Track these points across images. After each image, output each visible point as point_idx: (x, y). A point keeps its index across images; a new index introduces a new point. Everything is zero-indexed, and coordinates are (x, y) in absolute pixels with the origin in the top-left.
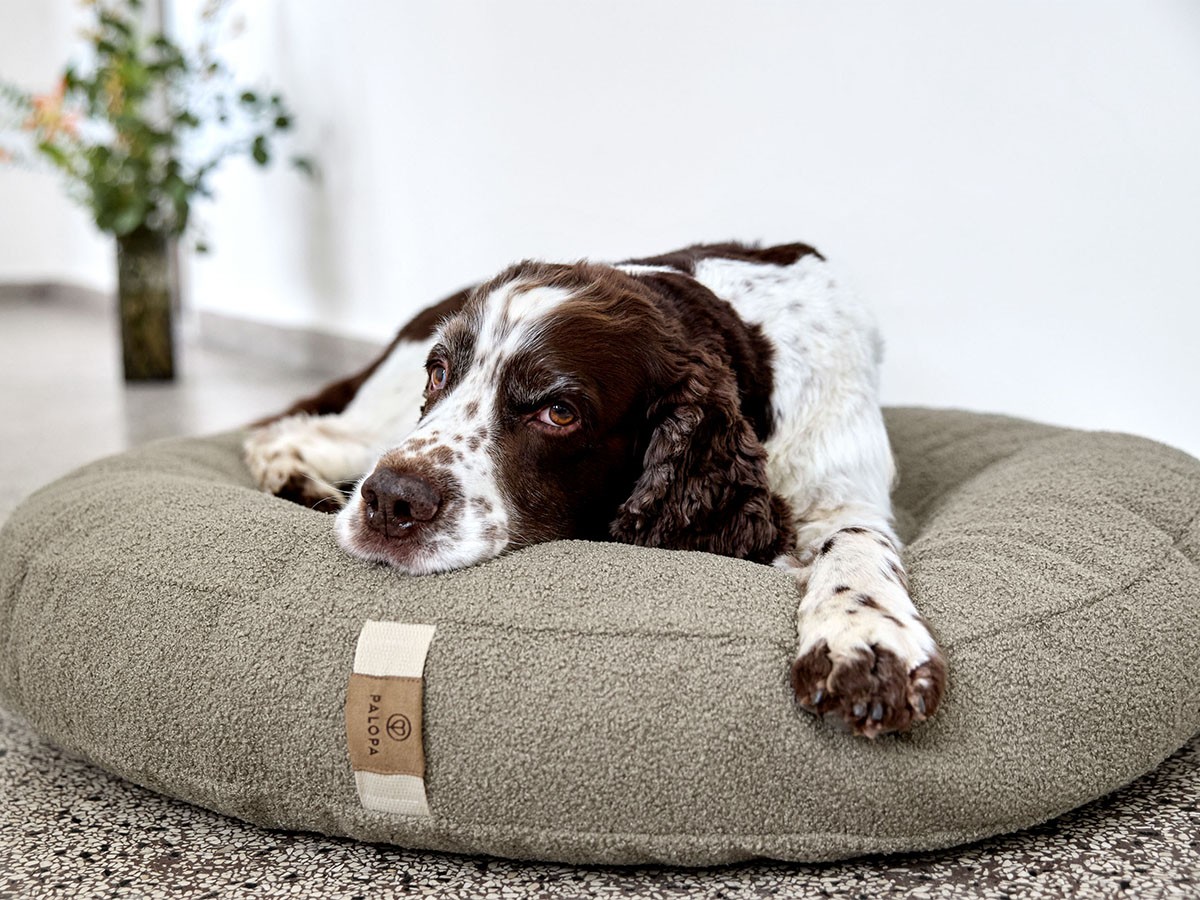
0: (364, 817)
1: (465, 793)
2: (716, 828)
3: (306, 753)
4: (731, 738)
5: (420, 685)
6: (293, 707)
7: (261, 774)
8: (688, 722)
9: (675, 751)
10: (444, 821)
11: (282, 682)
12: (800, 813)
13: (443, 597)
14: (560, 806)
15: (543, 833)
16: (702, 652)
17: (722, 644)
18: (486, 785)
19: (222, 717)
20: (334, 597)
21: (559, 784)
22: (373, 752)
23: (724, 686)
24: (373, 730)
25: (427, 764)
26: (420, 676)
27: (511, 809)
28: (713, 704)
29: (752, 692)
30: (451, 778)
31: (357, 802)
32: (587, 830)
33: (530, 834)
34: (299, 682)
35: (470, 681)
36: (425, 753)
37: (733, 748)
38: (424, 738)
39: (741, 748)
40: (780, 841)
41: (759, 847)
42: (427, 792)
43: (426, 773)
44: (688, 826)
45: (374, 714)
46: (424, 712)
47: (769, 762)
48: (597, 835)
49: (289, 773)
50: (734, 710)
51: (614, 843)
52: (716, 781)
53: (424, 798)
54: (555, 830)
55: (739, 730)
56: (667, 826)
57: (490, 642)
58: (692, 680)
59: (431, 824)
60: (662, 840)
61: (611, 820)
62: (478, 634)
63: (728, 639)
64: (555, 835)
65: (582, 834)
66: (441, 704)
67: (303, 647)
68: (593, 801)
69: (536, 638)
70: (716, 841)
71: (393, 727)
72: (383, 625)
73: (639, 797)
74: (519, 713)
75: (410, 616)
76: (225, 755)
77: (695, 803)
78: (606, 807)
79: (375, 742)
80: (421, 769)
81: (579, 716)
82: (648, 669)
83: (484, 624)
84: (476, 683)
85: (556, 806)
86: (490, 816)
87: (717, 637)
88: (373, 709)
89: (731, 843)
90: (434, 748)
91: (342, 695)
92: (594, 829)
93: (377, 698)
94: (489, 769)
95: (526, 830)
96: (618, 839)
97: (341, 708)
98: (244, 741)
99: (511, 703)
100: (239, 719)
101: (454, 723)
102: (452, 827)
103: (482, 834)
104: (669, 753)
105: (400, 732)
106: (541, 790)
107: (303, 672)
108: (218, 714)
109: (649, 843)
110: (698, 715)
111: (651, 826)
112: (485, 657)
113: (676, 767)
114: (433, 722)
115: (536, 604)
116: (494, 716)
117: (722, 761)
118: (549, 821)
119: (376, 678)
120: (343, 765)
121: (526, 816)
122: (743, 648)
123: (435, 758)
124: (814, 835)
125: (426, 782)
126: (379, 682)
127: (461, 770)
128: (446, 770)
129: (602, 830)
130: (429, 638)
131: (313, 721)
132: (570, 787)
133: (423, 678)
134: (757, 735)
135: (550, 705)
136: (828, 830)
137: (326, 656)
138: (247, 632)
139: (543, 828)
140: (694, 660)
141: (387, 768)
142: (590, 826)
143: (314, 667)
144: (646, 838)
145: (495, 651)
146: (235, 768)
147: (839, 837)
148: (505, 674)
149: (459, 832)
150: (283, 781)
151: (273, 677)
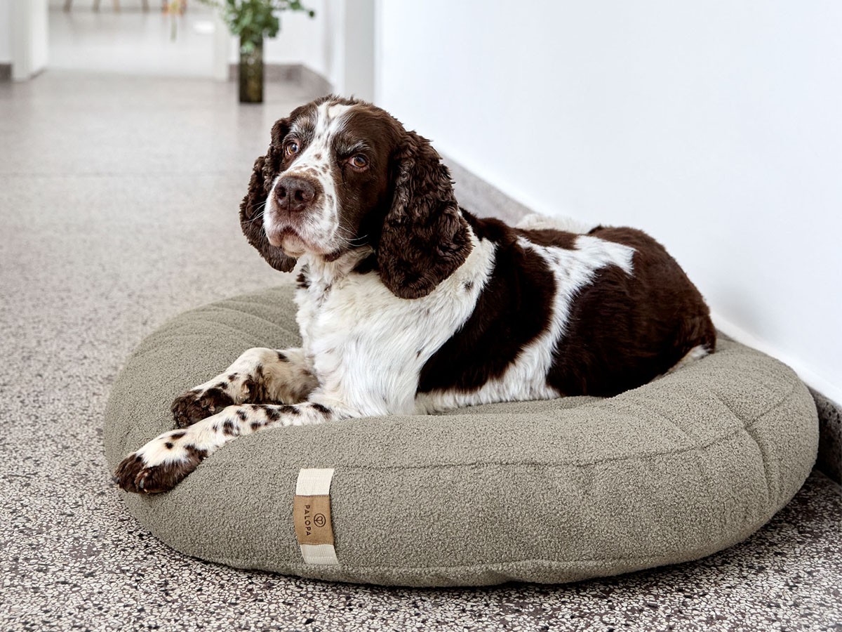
0: (307, 568)
1: (355, 551)
2: (479, 561)
3: (275, 539)
4: (480, 515)
5: (328, 498)
6: (267, 517)
7: (252, 554)
8: (459, 509)
9: (454, 524)
10: (346, 566)
11: (261, 505)
12: (519, 550)
13: (337, 453)
14: (401, 555)
15: (394, 570)
16: (462, 473)
17: (472, 468)
18: (364, 547)
19: (231, 527)
20: (285, 459)
21: (399, 544)
22: (308, 534)
23: (475, 490)
24: (308, 523)
25: (335, 538)
26: (328, 494)
27: (378, 558)
28: (470, 499)
29: (489, 492)
30: (347, 544)
31: (303, 561)
32: (416, 567)
33: (388, 570)
34: (269, 503)
35: (352, 495)
36: (334, 533)
37: (482, 520)
38: (332, 525)
39: (486, 519)
40: (510, 565)
41: (500, 569)
42: (336, 552)
43: (334, 543)
44: (464, 561)
45: (307, 515)
46: (331, 512)
47: (500, 525)
48: (420, 569)
49: (267, 551)
50: (481, 502)
51: (429, 572)
52: (475, 537)
53: (335, 555)
54: (400, 568)
55: (484, 511)
56: (454, 562)
57: (360, 475)
58: (459, 488)
59: (340, 568)
60: (452, 569)
61: (427, 561)
62: (355, 472)
63: (476, 465)
64: (400, 570)
65: (413, 569)
66: (339, 508)
67: (270, 485)
68: (417, 551)
69: (382, 472)
70: (479, 568)
71: (317, 520)
72: (310, 470)
73: (439, 548)
74: (377, 510)
75: (322, 465)
76: (233, 546)
77: (466, 549)
78: (423, 554)
79: (309, 528)
80: (332, 540)
81: (406, 509)
82: (437, 483)
83: (357, 466)
84: (356, 496)
85: (399, 556)
86: (368, 563)
87: (470, 465)
88: (306, 512)
89: (487, 568)
90: (338, 530)
91: (291, 507)
92: (419, 566)
93: (308, 507)
94: (365, 539)
95: (386, 569)
96: (431, 570)
97: (291, 513)
98: (243, 538)
99: (373, 505)
100: (240, 527)
101: (346, 517)
102: (350, 569)
103: (366, 572)
104: (451, 525)
105: (321, 522)
106: (391, 548)
107: (271, 498)
108: (228, 526)
109: (446, 571)
110: (463, 505)
111: (446, 562)
112: (359, 483)
113: (454, 532)
114: (336, 517)
115: (382, 454)
116: (365, 512)
117: (477, 527)
118: (396, 563)
119: (307, 497)
120: (294, 543)
121: (385, 561)
122: (482, 469)
123: (338, 535)
124: (527, 561)
125: (335, 547)
126: (308, 499)
127: (352, 540)
128: (344, 540)
129: (423, 566)
130: (331, 475)
131: (277, 522)
132: (405, 545)
133: (330, 495)
134: (493, 513)
135: (392, 505)
136: (534, 558)
137: (282, 488)
138: (241, 482)
139: (394, 567)
140: (459, 478)
141: (316, 541)
142: (417, 565)
143: (276, 494)
144: (444, 569)
145: (363, 480)
146: (238, 552)
147: (539, 561)
148: (368, 491)
149: (354, 571)
150: (264, 556)
151: (256, 502)
